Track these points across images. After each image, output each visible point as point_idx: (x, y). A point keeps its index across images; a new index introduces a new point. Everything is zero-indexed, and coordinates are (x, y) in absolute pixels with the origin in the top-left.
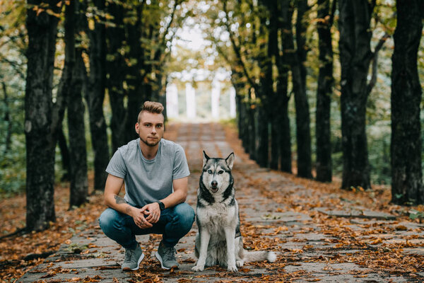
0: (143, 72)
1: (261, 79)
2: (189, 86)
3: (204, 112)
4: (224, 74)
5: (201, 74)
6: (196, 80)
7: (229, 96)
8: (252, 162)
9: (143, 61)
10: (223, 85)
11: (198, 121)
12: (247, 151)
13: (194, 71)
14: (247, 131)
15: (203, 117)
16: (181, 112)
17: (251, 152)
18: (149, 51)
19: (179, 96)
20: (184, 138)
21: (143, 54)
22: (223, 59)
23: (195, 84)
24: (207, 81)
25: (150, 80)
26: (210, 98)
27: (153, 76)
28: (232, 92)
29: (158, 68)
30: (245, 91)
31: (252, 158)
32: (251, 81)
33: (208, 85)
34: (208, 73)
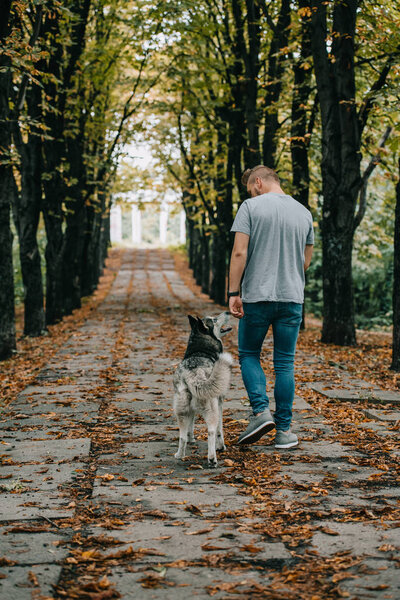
0: (85, 192)
1: (218, 203)
2: (135, 207)
3: (151, 236)
4: (174, 196)
5: (149, 195)
6: (143, 201)
7: (178, 219)
8: (205, 297)
9: (85, 180)
10: (172, 208)
11: (145, 246)
12: (199, 283)
13: (140, 191)
14: (200, 259)
15: (149, 242)
16: (125, 236)
17: (204, 285)
18: (92, 169)
19: (123, 218)
20: (128, 266)
21: (85, 173)
22: (173, 179)
23: (141, 206)
24: (154, 202)
25: (92, 202)
26: (158, 222)
27: (95, 197)
28: (183, 216)
29: (101, 188)
30: (198, 217)
31: (205, 291)
32: (207, 205)
33: (156, 207)
34: (156, 194)
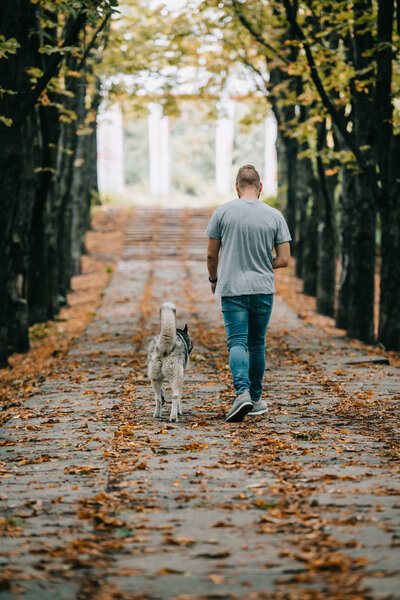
1: (357, 98)
2: (155, 109)
3: (194, 178)
5: (189, 78)
6: (174, 92)
7: (258, 137)
8: (326, 322)
9: (36, 42)
10: (245, 109)
11: (179, 202)
12: (310, 290)
13: (168, 70)
14: (312, 233)
15: (191, 191)
16: (131, 179)
17: (321, 292)
18: (53, 17)
19: (128, 135)
20: (140, 249)
21: (35, 24)
22: (247, 38)
23: (170, 105)
24: (201, 95)
26: (212, 144)
27: (60, 84)
28: (270, 128)
29: (73, 64)
30: (306, 132)
31: (325, 309)
33: (206, 108)
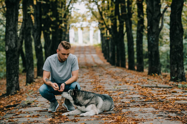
0: (58, 23)
2: (79, 29)
3: (86, 41)
4: (95, 24)
5: (85, 24)
6: (82, 26)
7: (97, 34)
8: (108, 63)
9: (59, 18)
10: (95, 29)
11: (84, 45)
13: (81, 23)
14: (106, 49)
15: (86, 43)
17: (107, 58)
18: (61, 14)
19: (75, 34)
20: (77, 53)
21: (58, 15)
22: (95, 17)
23: (82, 29)
24: (87, 27)
25: (62, 27)
26: (89, 35)
27: (63, 25)
28: (99, 32)
29: (65, 22)
30: (105, 31)
31: (108, 61)
32: (107, 27)
33: (88, 29)
34: (88, 23)
